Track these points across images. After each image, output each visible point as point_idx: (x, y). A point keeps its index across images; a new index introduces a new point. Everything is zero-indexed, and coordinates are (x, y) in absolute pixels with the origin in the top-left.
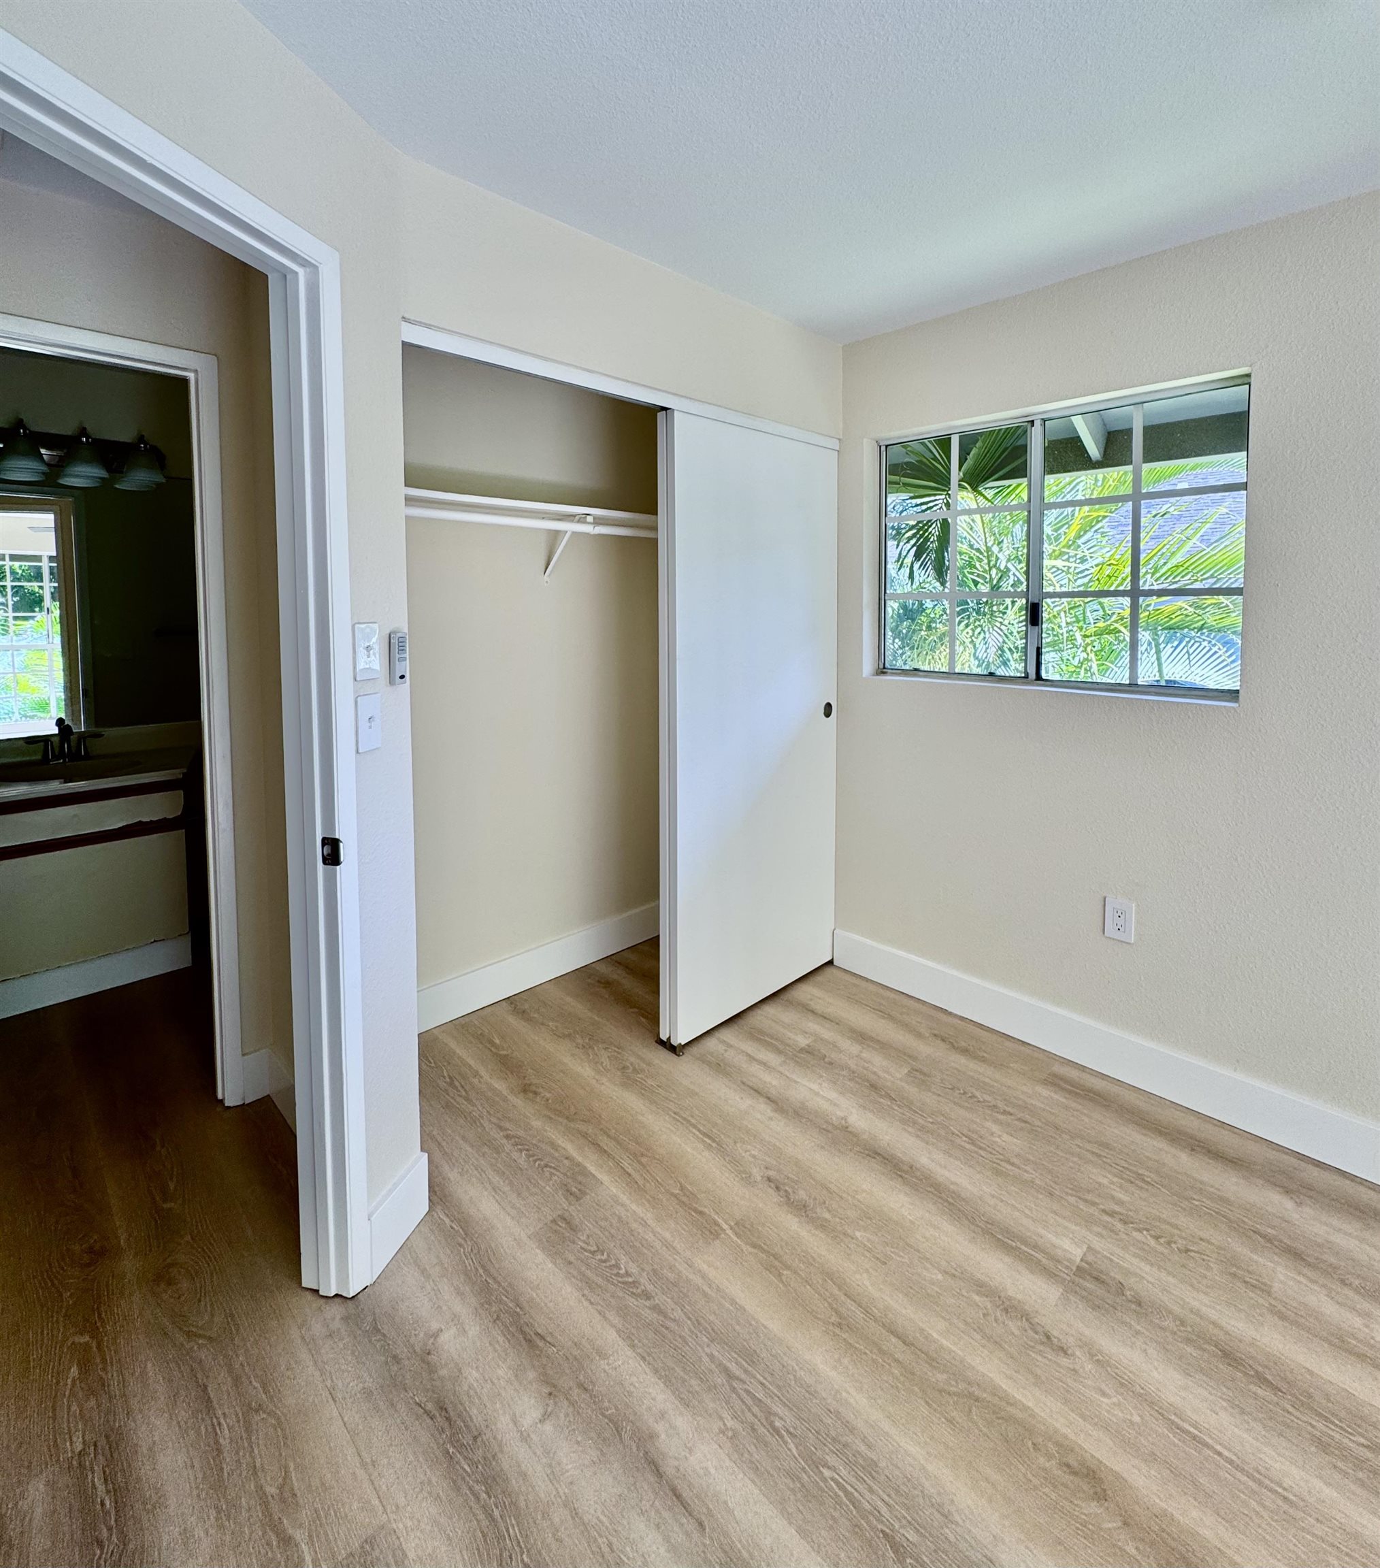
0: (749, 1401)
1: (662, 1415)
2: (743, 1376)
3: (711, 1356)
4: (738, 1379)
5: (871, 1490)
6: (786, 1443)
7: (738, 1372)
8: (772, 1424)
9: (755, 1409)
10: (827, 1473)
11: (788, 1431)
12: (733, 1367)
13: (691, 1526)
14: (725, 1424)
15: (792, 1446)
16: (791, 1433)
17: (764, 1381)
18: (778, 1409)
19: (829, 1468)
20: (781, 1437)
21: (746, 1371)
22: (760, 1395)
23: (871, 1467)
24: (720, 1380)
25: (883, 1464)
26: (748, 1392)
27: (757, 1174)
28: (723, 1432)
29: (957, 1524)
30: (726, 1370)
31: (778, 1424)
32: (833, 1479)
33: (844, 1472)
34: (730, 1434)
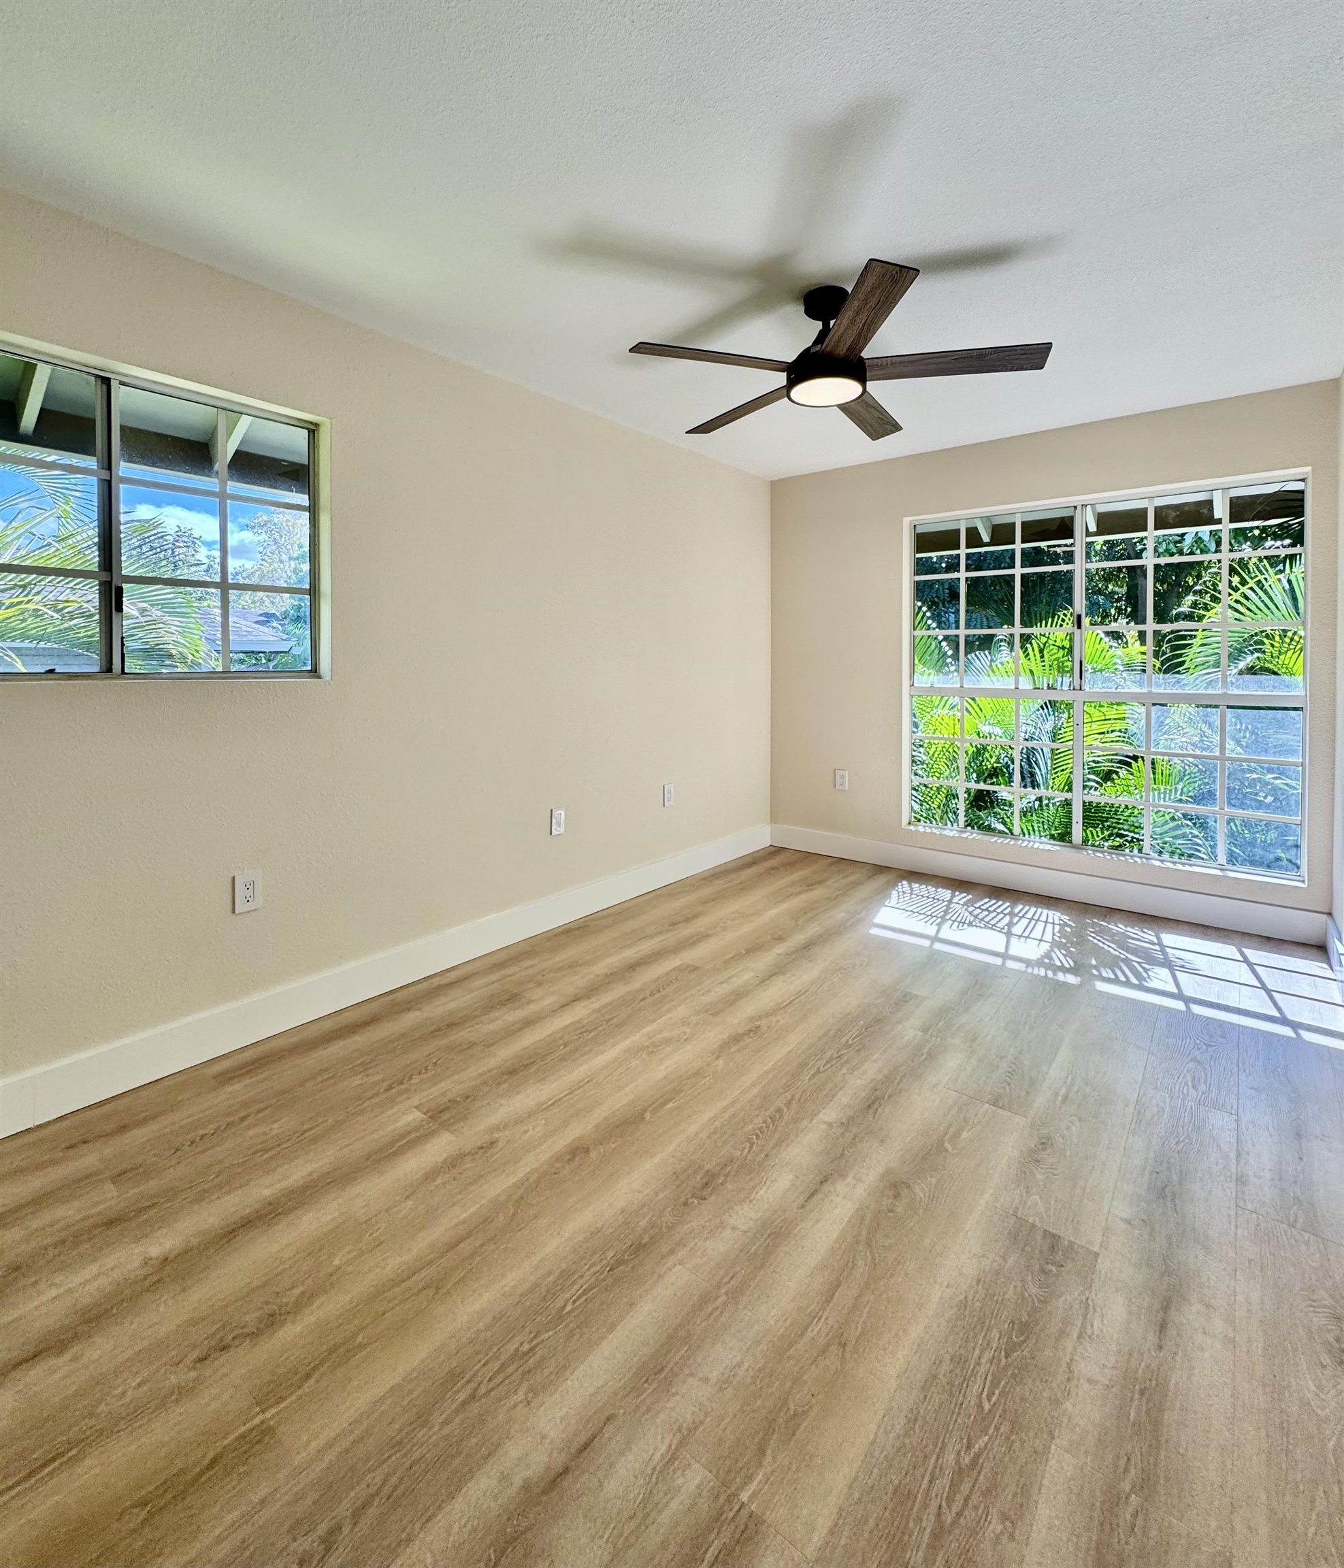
0: (501, 1376)
1: (504, 1478)
2: (473, 1385)
3: (447, 1422)
4: (476, 1390)
5: (581, 1277)
6: (542, 1341)
7: (468, 1390)
8: (525, 1354)
9: (510, 1370)
10: (569, 1308)
11: (532, 1340)
12: (462, 1397)
13: (610, 1428)
14: (521, 1402)
15: (547, 1335)
16: (536, 1336)
17: (483, 1362)
18: (512, 1347)
19: (565, 1305)
20: (537, 1345)
21: (468, 1382)
22: (498, 1364)
23: (565, 1275)
24: (474, 1409)
25: (564, 1266)
26: (490, 1380)
27: (185, 1376)
28: (529, 1403)
29: (603, 1226)
30: (464, 1404)
31: (526, 1347)
32: (574, 1302)
33: (569, 1295)
34: (531, 1395)
